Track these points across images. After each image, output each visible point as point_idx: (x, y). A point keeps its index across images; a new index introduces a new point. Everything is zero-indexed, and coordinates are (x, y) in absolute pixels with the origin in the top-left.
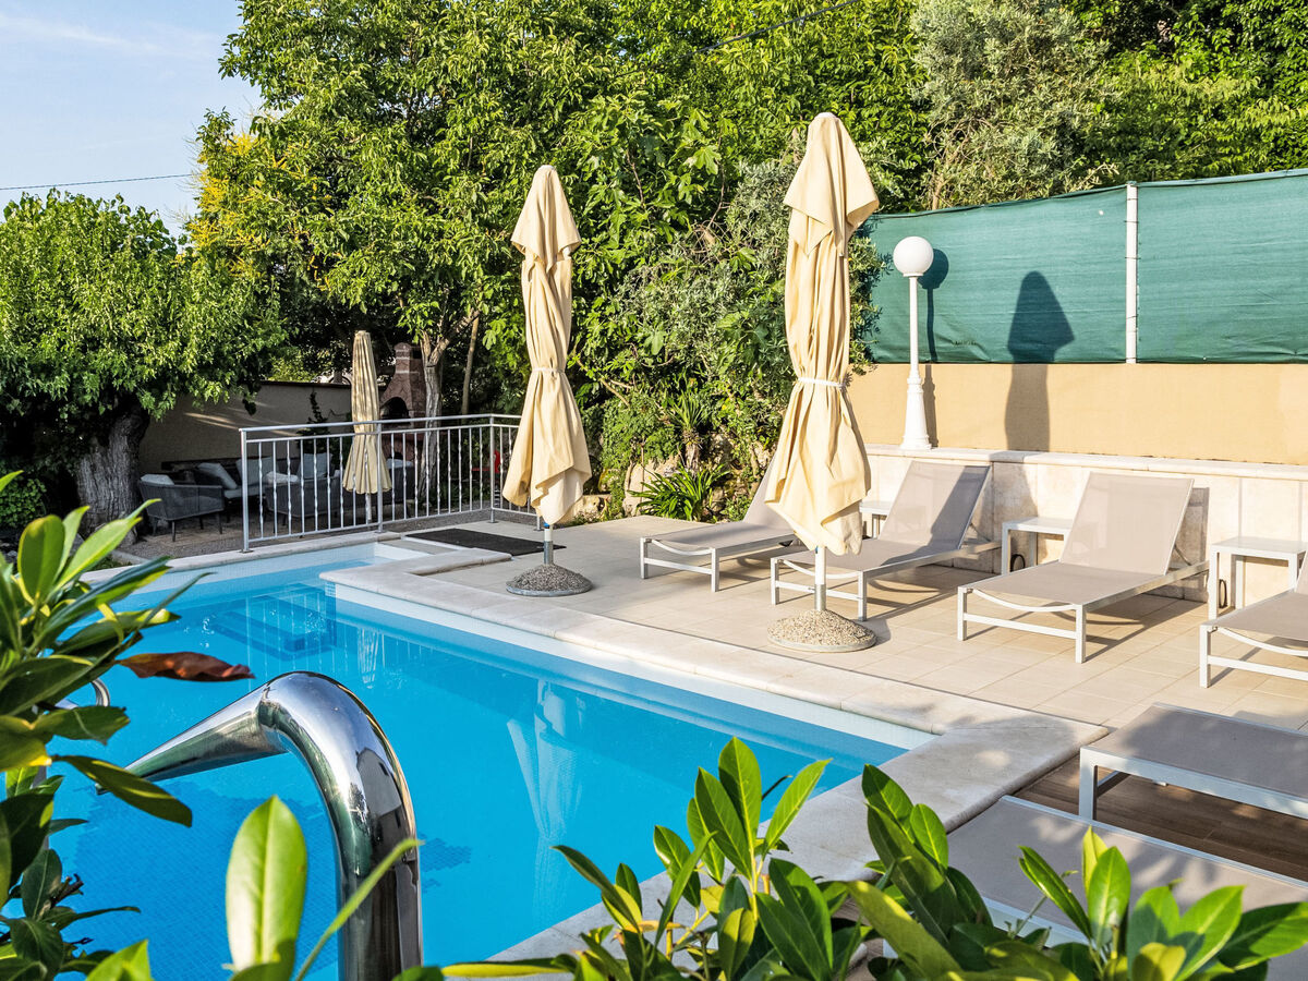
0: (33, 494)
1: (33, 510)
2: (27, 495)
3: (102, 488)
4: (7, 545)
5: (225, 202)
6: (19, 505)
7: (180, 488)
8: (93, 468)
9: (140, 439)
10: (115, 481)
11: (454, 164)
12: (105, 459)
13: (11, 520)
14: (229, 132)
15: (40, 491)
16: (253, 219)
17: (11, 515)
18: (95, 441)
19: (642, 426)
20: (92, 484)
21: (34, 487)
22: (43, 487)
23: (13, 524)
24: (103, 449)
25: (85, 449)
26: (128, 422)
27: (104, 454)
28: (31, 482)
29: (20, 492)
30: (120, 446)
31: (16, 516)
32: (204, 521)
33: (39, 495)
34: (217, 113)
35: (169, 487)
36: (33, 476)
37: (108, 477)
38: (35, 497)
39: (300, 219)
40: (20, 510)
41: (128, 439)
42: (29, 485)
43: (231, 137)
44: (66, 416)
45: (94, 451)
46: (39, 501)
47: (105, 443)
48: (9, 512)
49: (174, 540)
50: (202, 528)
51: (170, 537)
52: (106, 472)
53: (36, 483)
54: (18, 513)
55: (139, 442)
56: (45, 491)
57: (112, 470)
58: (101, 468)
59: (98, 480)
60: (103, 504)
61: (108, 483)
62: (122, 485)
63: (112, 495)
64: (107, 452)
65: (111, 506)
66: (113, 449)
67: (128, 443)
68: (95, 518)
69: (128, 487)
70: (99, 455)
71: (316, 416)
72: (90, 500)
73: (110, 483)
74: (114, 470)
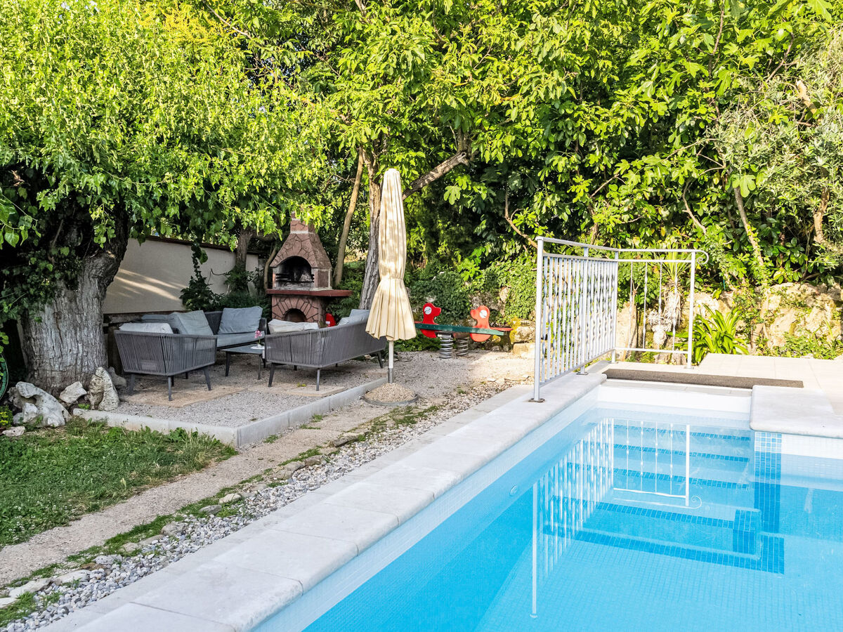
3: (68, 340)
8: (57, 316)
9: (109, 282)
10: (85, 331)
12: (73, 305)
18: (61, 283)
20: (54, 335)
24: (70, 292)
25: (51, 293)
26: (100, 262)
27: (73, 299)
30: (89, 288)
37: (76, 327)
41: (99, 282)
45: (59, 297)
47: (72, 284)
49: (169, 399)
52: (75, 320)
55: (108, 285)
56: (7, 343)
57: (81, 318)
58: (68, 316)
59: (63, 330)
60: (69, 359)
61: (76, 334)
62: (93, 336)
63: (80, 348)
64: (75, 297)
65: (79, 362)
66: (82, 293)
67: (100, 287)
68: (58, 376)
69: (98, 339)
70: (66, 300)
71: (197, 275)
72: (51, 354)
73: (78, 334)
74: (84, 319)
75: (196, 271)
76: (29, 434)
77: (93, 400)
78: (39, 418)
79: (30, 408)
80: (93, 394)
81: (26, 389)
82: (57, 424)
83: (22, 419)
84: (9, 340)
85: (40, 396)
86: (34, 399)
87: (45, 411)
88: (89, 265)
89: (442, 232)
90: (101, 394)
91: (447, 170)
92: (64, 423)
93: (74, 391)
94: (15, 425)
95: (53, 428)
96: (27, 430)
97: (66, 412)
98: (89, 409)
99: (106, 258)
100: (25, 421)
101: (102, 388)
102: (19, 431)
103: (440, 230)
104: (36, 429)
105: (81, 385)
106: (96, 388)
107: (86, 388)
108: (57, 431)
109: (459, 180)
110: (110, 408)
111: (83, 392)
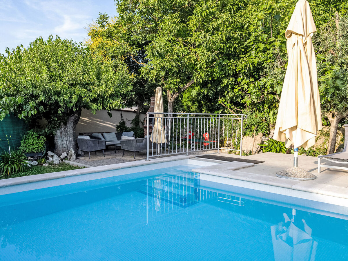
0: (42, 141)
1: (42, 147)
2: (40, 141)
3: (64, 140)
4: (33, 159)
5: (99, 48)
6: (38, 145)
7: (92, 140)
8: (61, 133)
9: (77, 123)
10: (69, 138)
11: (194, 29)
12: (65, 130)
13: (34, 150)
14: (107, 21)
15: (44, 140)
16: (115, 50)
17: (35, 148)
18: (62, 124)
19: (255, 122)
20: (60, 138)
21: (42, 139)
22: (45, 139)
23: (35, 152)
24: (65, 126)
25: (59, 126)
26: (73, 118)
27: (65, 128)
28: (41, 137)
29: (38, 140)
30: (70, 125)
31: (36, 149)
32: (97, 153)
33: (44, 142)
34: (103, 14)
35: (89, 140)
36: (41, 135)
37: (66, 136)
38: (42, 142)
39: (132, 50)
40: (38, 146)
41: (73, 123)
42: (40, 138)
43: (107, 22)
44: (60, 112)
45: (62, 127)
46: (44, 144)
47: (65, 124)
48: (34, 147)
49: (90, 159)
50: (96, 155)
51: (89, 157)
52: (66, 134)
53: (43, 137)
54: (37, 147)
55: (76, 124)
56: (46, 140)
57: (67, 134)
58: (64, 133)
59: (63, 137)
60: (64, 146)
61: (66, 138)
62: (71, 139)
63: (67, 142)
64: (66, 128)
65: (67, 147)
66: (68, 127)
67: (73, 125)
68: (61, 150)
69: (72, 140)
70: (63, 128)
71: (122, 121)
72: (60, 144)
73: (67, 138)
74: (68, 134)
75: (122, 119)
76: (49, 166)
77: (69, 157)
78: (53, 162)
79: (50, 159)
80: (69, 156)
81: (50, 153)
82: (57, 164)
83: (48, 161)
84: (46, 139)
85: (53, 155)
86: (52, 156)
87: (54, 159)
88: (70, 118)
89: (204, 105)
90: (71, 156)
91: (190, 84)
92: (59, 163)
93: (64, 154)
94: (46, 163)
95: (56, 164)
96: (49, 165)
97: (60, 160)
98: (68, 160)
99: (75, 116)
100: (49, 162)
101: (71, 154)
102: (47, 165)
103: (203, 104)
104: (51, 165)
105: (66, 153)
106: (70, 154)
107: (68, 154)
108: (56, 165)
109: (196, 88)
110: (73, 160)
111: (66, 155)
